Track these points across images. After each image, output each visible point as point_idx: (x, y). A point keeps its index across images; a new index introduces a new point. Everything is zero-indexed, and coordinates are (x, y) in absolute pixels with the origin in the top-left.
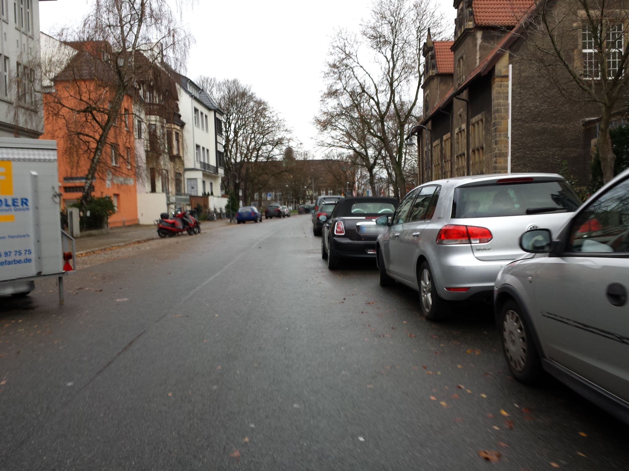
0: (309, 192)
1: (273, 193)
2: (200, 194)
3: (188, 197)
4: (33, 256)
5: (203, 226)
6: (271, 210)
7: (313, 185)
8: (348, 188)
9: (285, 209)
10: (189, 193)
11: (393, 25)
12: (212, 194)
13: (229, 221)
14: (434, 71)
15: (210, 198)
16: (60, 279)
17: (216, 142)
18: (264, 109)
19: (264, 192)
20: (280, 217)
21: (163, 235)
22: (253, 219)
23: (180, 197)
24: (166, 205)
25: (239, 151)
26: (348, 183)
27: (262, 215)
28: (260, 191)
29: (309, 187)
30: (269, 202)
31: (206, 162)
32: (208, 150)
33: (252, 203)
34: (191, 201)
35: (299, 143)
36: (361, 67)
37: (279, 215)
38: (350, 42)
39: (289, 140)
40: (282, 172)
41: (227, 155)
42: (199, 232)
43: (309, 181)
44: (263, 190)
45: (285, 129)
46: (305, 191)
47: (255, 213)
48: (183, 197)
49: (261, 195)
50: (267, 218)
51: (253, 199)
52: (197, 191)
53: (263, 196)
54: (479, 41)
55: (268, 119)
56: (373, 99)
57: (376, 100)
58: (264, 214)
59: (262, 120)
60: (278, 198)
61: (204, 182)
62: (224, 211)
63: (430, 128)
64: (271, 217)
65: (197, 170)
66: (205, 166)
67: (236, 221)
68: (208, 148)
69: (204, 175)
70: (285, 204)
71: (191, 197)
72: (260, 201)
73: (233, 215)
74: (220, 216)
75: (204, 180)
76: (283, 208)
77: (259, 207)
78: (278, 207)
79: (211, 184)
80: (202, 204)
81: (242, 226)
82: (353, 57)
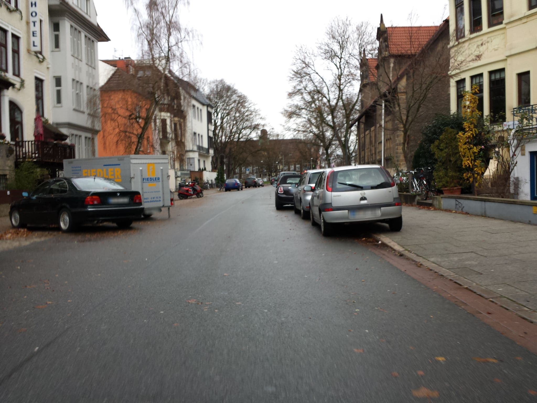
0: (279, 167)
1: (251, 167)
2: (197, 169)
3: (189, 172)
4: (161, 199)
5: (205, 192)
6: (249, 181)
7: (283, 160)
8: (312, 163)
9: (260, 181)
10: (189, 168)
11: (341, 43)
12: (205, 169)
13: (219, 189)
14: (367, 80)
15: (204, 172)
16: (169, 208)
17: (208, 130)
18: (244, 102)
19: (243, 166)
20: (256, 187)
21: (181, 198)
22: (236, 188)
23: (183, 172)
24: (174, 178)
25: (224, 134)
26: (312, 158)
27: (242, 185)
28: (240, 165)
29: (280, 162)
30: (248, 175)
31: (201, 145)
32: (202, 136)
33: (235, 176)
34: (191, 175)
35: (271, 128)
36: (317, 73)
37: (256, 185)
38: (309, 55)
39: (263, 126)
40: (258, 151)
41: (215, 138)
42: (203, 196)
43: (280, 158)
44: (242, 165)
45: (260, 117)
46: (277, 166)
47: (238, 184)
48: (186, 172)
49: (242, 169)
50: (246, 187)
51: (235, 173)
52: (194, 167)
53: (243, 169)
54: (392, 65)
55: (247, 109)
56: (326, 97)
57: (328, 98)
58: (244, 184)
59: (242, 110)
60: (255, 171)
61: (199, 160)
62: (214, 182)
63: (364, 121)
64: (249, 187)
65: (194, 151)
66: (200, 148)
67: (224, 189)
68: (202, 134)
69: (200, 155)
70: (260, 177)
71: (191, 172)
72: (240, 174)
73: (222, 186)
74: (212, 186)
75: (199, 159)
76: (258, 180)
77: (240, 178)
78: (254, 179)
79: (204, 161)
80: (198, 177)
81: (228, 193)
82: (310, 66)
